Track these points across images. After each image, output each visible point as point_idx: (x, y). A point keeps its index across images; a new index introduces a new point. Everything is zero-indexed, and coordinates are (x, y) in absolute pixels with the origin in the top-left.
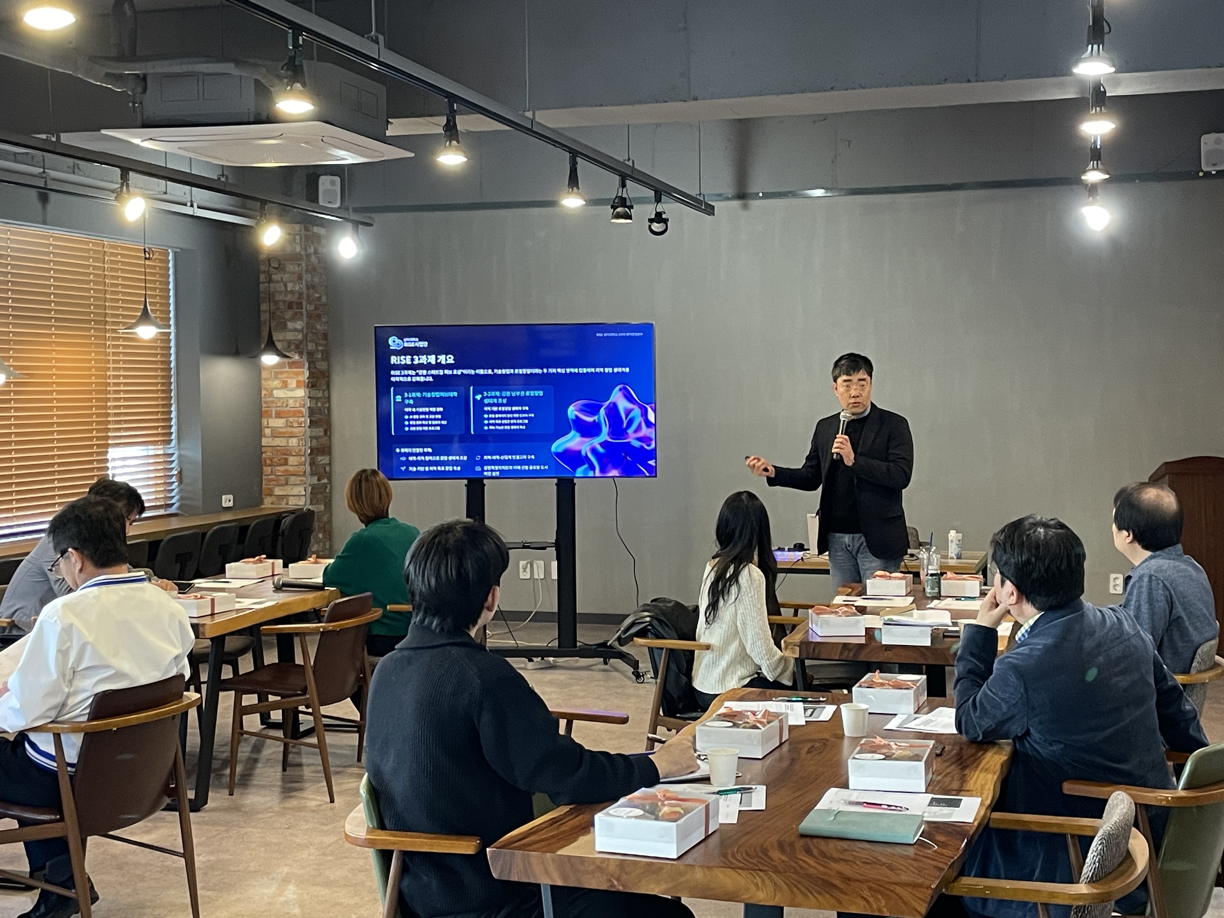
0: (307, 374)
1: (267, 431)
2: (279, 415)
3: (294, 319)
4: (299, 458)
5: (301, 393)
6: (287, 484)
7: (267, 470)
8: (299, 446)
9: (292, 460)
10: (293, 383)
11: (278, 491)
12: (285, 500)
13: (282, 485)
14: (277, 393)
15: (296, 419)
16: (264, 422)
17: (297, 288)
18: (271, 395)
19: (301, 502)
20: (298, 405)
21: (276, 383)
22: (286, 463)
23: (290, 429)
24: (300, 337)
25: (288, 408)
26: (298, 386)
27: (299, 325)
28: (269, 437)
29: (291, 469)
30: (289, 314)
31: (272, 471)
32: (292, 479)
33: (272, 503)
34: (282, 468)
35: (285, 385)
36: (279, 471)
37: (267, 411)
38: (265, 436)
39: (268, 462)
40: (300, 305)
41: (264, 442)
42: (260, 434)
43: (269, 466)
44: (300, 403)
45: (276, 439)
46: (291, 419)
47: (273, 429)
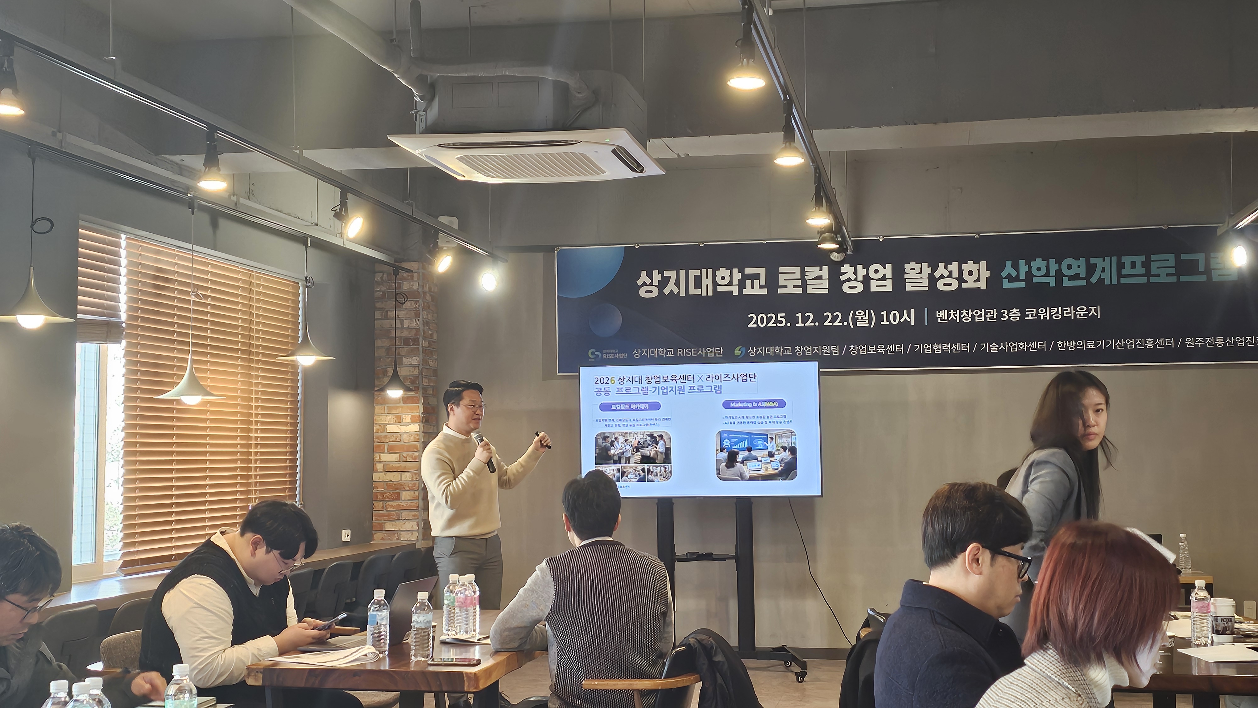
0: (422, 409)
1: (379, 467)
2: (391, 451)
3: (410, 354)
4: (412, 492)
5: (415, 428)
6: (398, 519)
7: (378, 505)
8: (412, 480)
9: (405, 495)
10: (407, 418)
11: (389, 526)
12: (396, 535)
13: (394, 520)
14: (391, 428)
15: (410, 453)
16: (377, 457)
17: (414, 325)
18: (384, 430)
19: (414, 537)
20: (412, 439)
21: (390, 418)
22: (398, 498)
23: (403, 464)
24: (416, 372)
25: (402, 443)
26: (413, 421)
27: (415, 361)
28: (381, 472)
29: (404, 503)
30: (404, 350)
31: (383, 507)
32: (405, 514)
33: (383, 539)
34: (395, 503)
35: (399, 420)
36: (391, 506)
37: (379, 446)
38: (377, 471)
39: (379, 497)
40: (416, 341)
41: (376, 477)
42: (373, 470)
43: (380, 501)
44: (415, 438)
45: (388, 473)
46: (405, 454)
47: (385, 464)
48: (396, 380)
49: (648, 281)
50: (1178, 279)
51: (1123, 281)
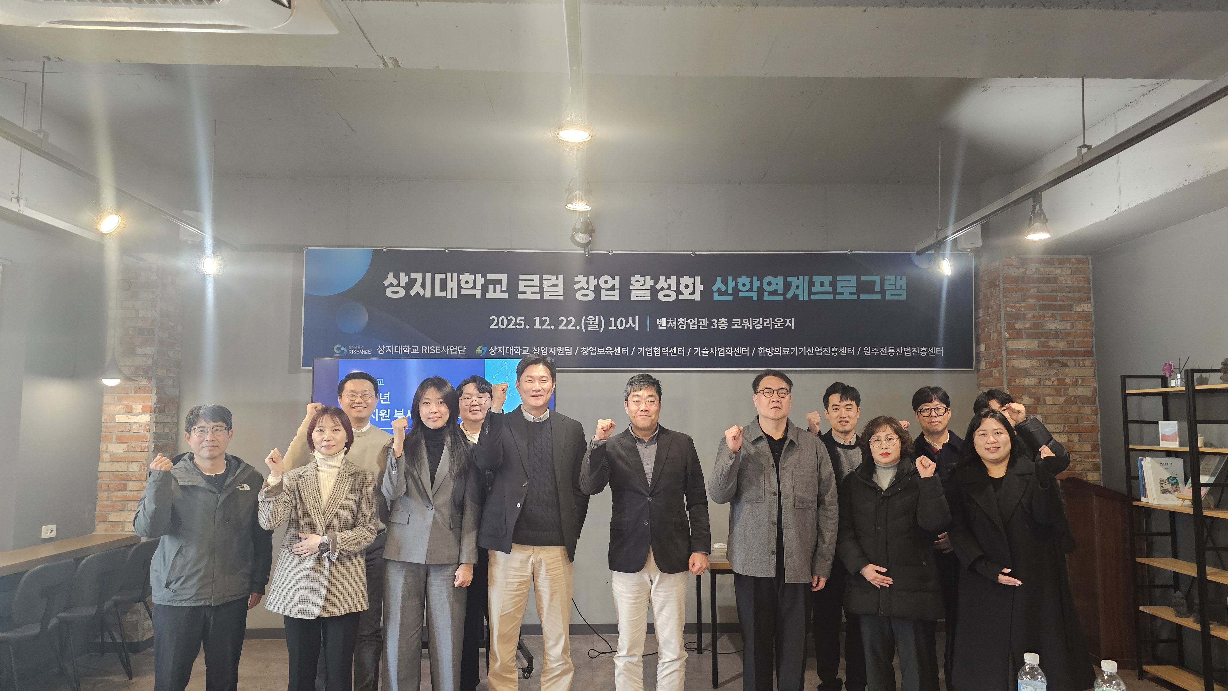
0: (154, 399)
1: (106, 457)
2: (119, 440)
4: (139, 483)
5: (146, 418)
6: (124, 510)
7: (102, 495)
8: (140, 471)
9: (131, 485)
10: (138, 408)
11: (113, 517)
12: (120, 526)
13: (119, 511)
14: (120, 418)
15: (139, 444)
16: (103, 446)
17: (150, 315)
18: (114, 420)
20: (142, 430)
21: (119, 408)
22: (124, 488)
23: (131, 455)
24: (150, 362)
25: (131, 433)
26: (144, 412)
27: (149, 350)
28: (107, 462)
29: (129, 494)
30: (140, 340)
31: (108, 497)
32: (130, 504)
33: (106, 530)
34: (120, 494)
35: (129, 411)
36: (117, 497)
37: (106, 436)
38: (103, 461)
39: (104, 487)
40: (152, 332)
41: (102, 467)
42: (97, 460)
43: (105, 491)
44: (145, 428)
45: (115, 464)
46: (133, 445)
47: (112, 454)
48: (113, 369)
49: (395, 282)
50: (858, 297)
51: (814, 297)
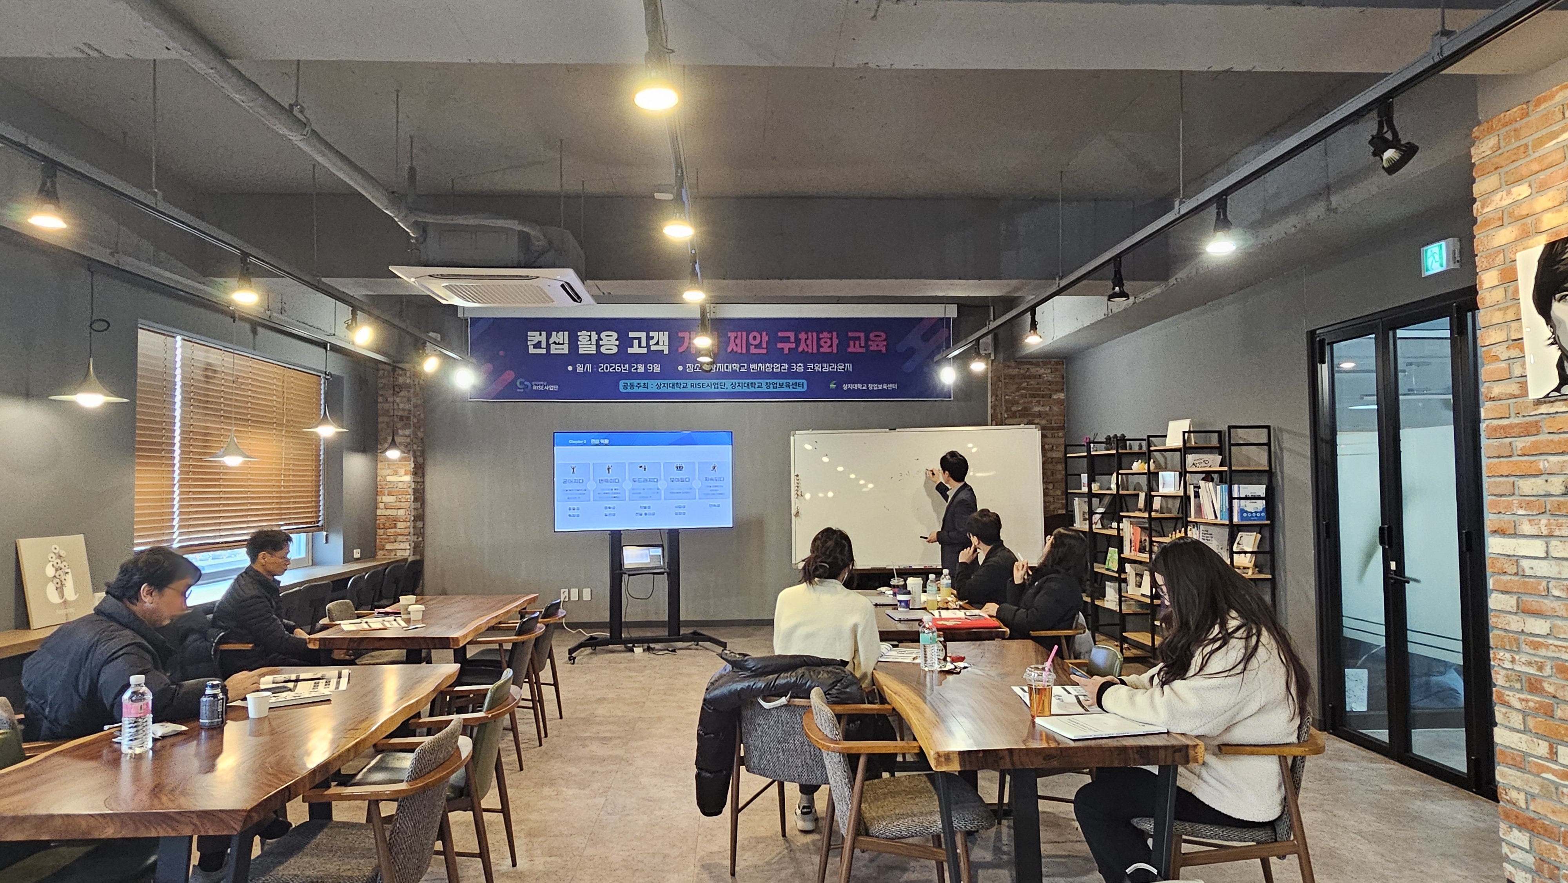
0: (413, 466)
1: (381, 505)
2: (390, 494)
3: (403, 428)
4: (405, 523)
5: (408, 478)
6: (395, 542)
7: (380, 532)
8: (405, 515)
9: (399, 525)
10: (402, 471)
11: (388, 546)
12: (394, 553)
13: (392, 543)
14: (389, 478)
15: (404, 497)
16: (379, 498)
17: (407, 407)
18: (385, 480)
19: (407, 553)
20: (405, 487)
21: (389, 471)
22: (395, 527)
23: (398, 504)
24: (408, 440)
25: (398, 489)
26: (406, 474)
27: (407, 432)
28: (382, 509)
29: (399, 531)
30: (399, 425)
31: (384, 533)
32: (400, 538)
33: (384, 556)
34: (393, 530)
35: (396, 473)
36: (390, 533)
37: (381, 492)
38: (379, 509)
39: (382, 526)
40: (408, 418)
41: (379, 512)
42: (376, 508)
43: (382, 529)
44: (407, 485)
45: (388, 510)
46: (400, 497)
47: (385, 504)
48: (393, 444)
